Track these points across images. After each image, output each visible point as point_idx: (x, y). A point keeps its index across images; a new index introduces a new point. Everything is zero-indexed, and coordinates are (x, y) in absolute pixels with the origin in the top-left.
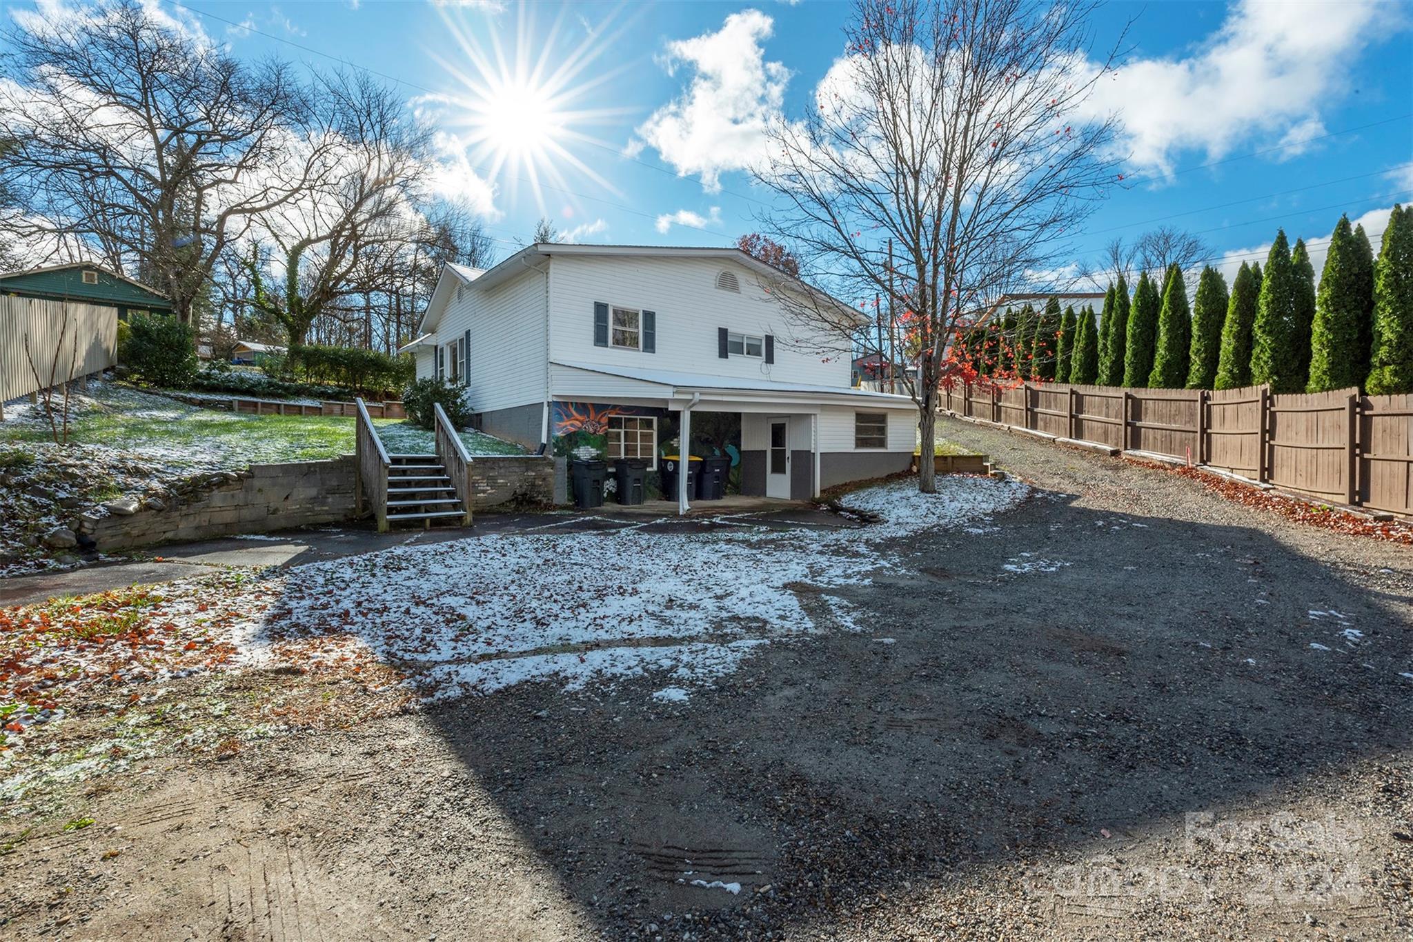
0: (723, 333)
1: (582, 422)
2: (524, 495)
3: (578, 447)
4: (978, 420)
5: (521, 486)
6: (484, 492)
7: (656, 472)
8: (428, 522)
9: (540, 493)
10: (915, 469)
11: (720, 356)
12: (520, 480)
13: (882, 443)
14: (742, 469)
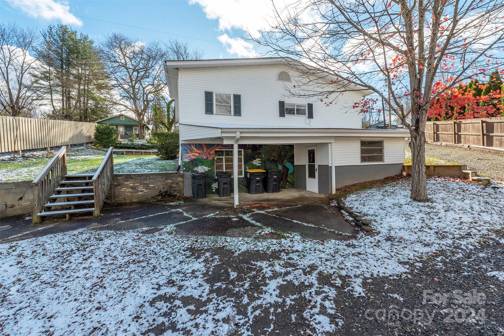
0: (282, 104)
1: (199, 154)
2: (166, 192)
3: (197, 167)
4: (444, 144)
5: (164, 188)
6: (142, 191)
7: (243, 178)
8: (67, 216)
9: (175, 191)
10: (404, 174)
11: (280, 116)
12: (163, 185)
13: (381, 159)
14: (295, 175)
